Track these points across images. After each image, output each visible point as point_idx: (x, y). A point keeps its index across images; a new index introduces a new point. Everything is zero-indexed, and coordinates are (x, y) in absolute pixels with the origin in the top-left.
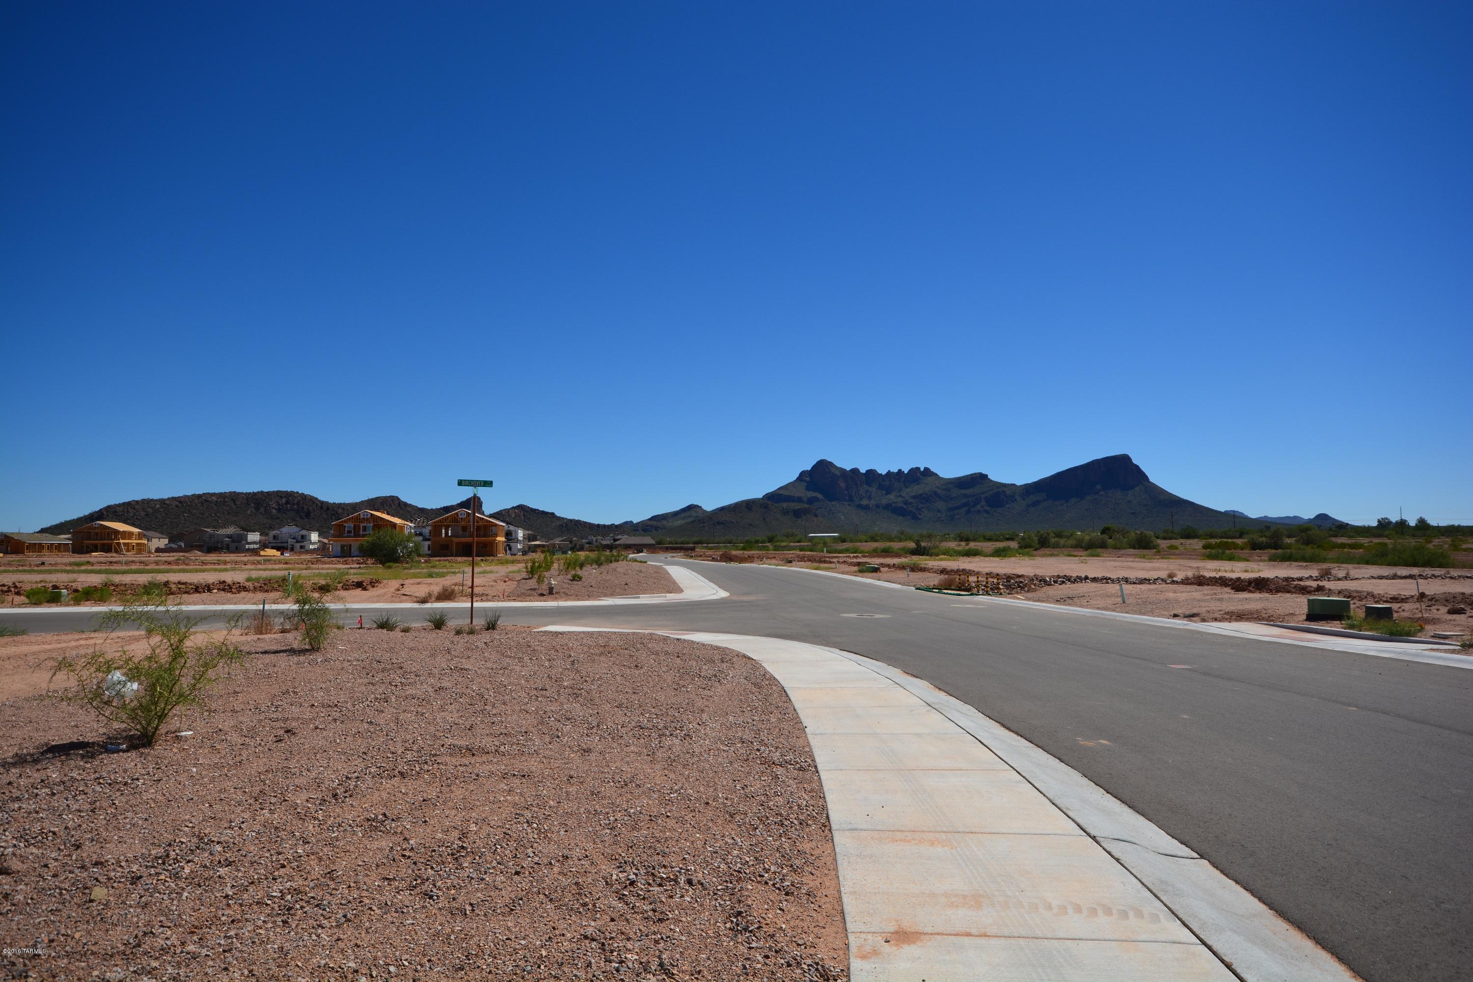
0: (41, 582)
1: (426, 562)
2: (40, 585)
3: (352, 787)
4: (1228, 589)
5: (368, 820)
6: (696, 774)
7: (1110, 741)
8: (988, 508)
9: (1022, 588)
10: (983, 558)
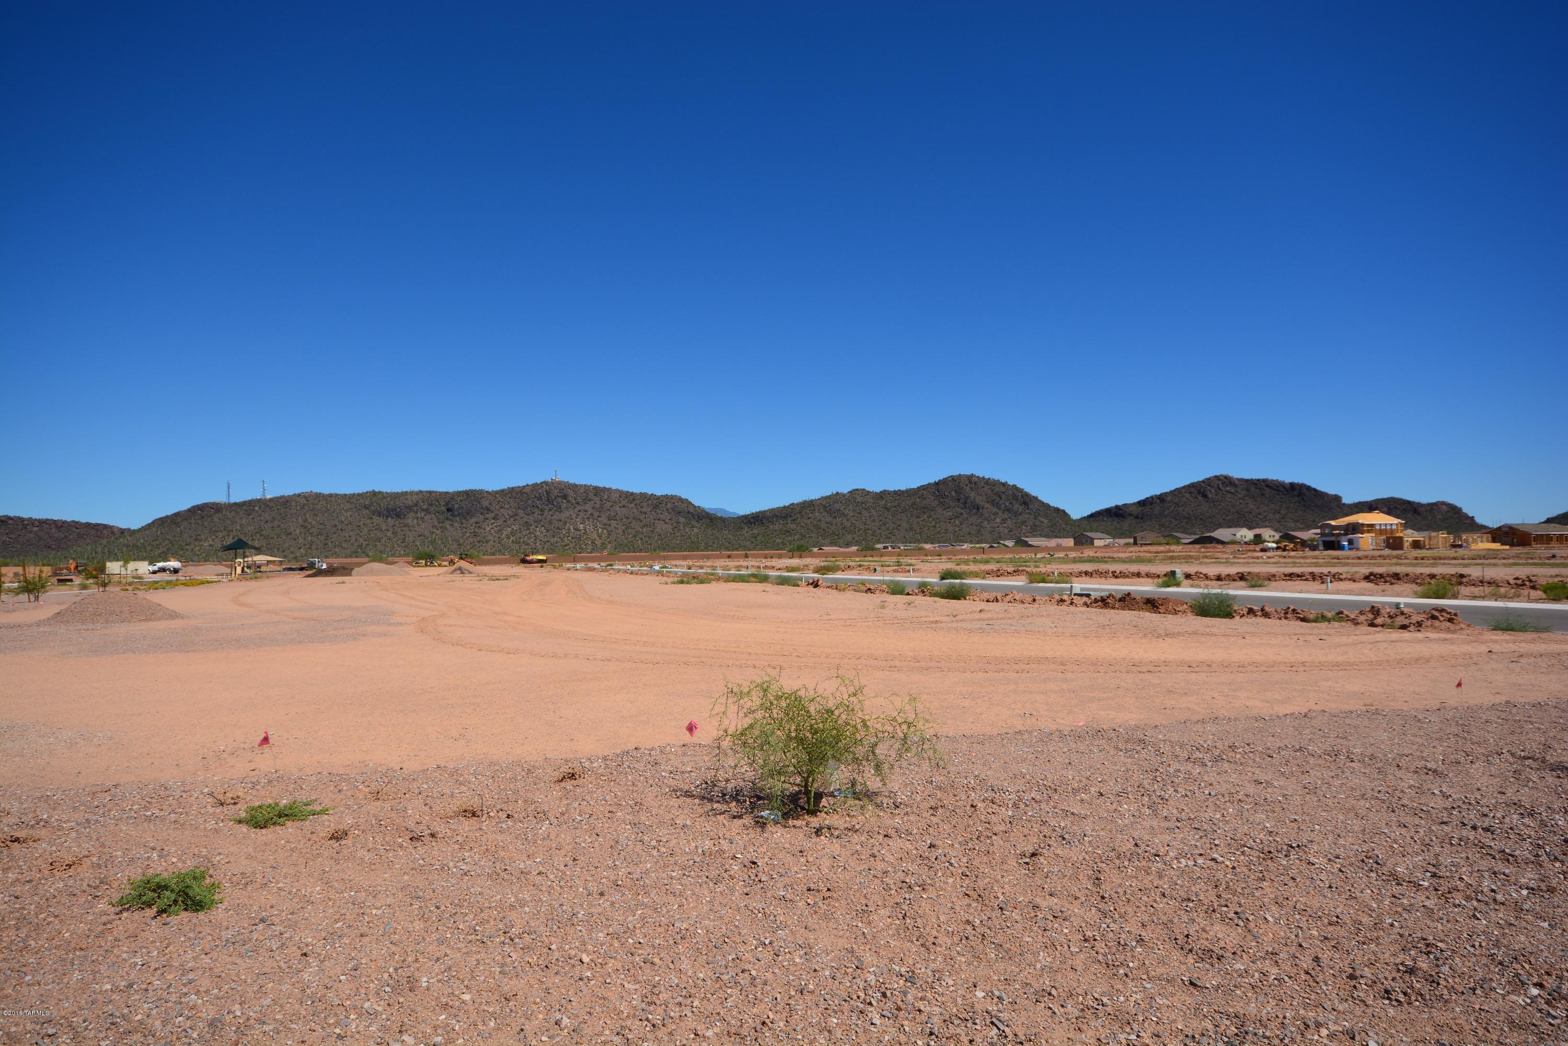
0: (1557, 576)
2: (1556, 580)
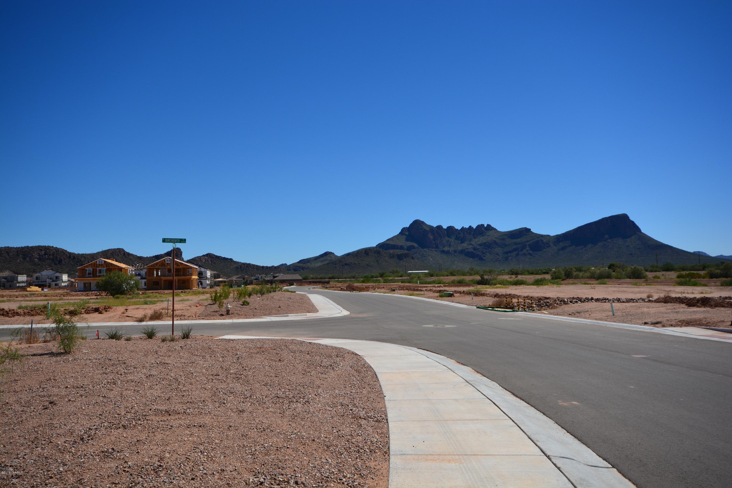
1: (143, 293)
3: (92, 434)
4: (683, 305)
5: (103, 452)
6: (309, 424)
7: (579, 402)
8: (531, 252)
9: (548, 306)
10: (525, 286)
